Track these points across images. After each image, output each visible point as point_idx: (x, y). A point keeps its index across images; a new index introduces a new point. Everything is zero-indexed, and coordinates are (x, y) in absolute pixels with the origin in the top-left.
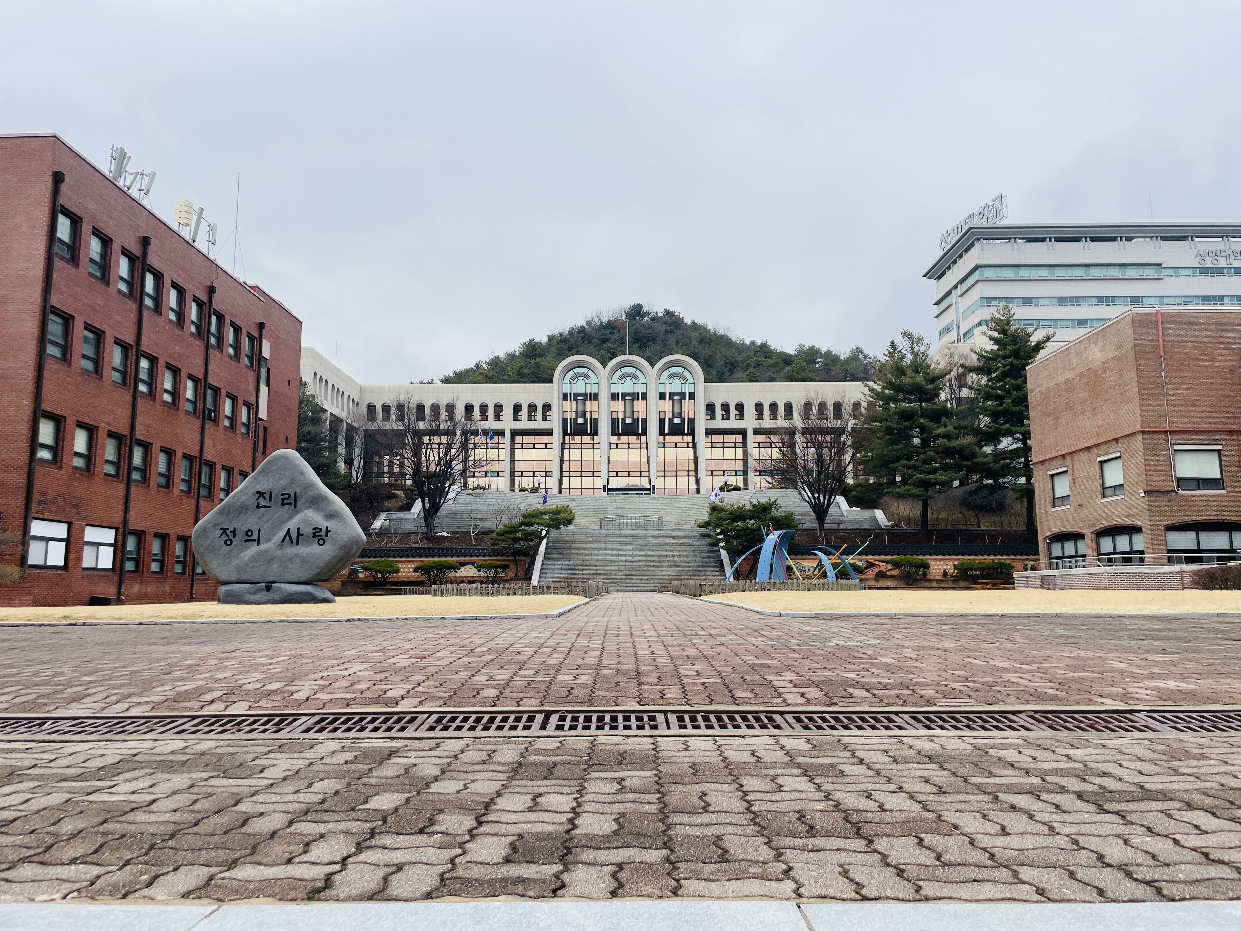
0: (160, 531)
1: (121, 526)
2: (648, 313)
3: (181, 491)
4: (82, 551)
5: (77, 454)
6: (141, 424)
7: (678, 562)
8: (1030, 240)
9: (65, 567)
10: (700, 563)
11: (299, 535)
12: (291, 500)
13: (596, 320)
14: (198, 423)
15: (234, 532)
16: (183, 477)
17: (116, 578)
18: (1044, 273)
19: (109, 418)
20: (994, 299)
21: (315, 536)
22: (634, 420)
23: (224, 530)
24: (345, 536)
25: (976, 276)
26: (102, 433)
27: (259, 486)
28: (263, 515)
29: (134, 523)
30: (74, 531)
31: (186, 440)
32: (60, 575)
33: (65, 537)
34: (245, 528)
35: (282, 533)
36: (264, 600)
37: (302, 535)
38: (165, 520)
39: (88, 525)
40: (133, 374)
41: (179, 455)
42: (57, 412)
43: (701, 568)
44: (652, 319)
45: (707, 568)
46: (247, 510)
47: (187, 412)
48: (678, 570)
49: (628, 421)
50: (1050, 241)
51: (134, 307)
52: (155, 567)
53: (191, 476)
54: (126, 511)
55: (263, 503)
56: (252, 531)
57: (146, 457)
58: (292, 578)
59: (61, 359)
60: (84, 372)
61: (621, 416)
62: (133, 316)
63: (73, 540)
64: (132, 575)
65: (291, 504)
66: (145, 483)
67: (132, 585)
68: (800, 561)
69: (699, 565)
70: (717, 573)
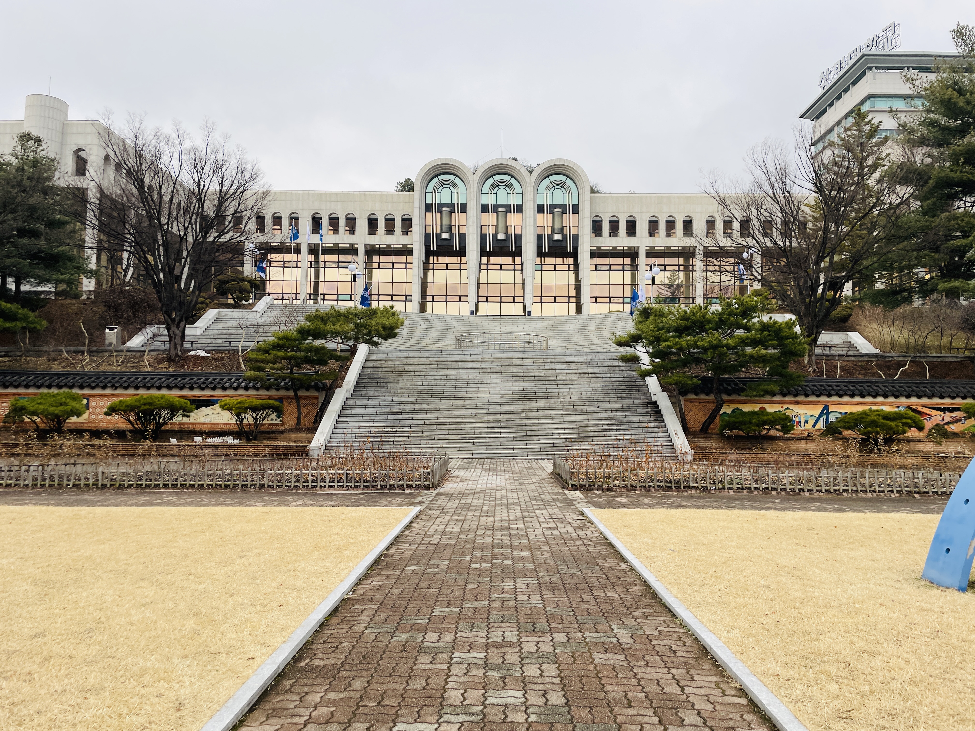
8: (923, 70)
22: (508, 236)
45: (630, 416)
49: (501, 236)
61: (492, 231)
68: (790, 406)
69: (617, 411)
70: (651, 425)
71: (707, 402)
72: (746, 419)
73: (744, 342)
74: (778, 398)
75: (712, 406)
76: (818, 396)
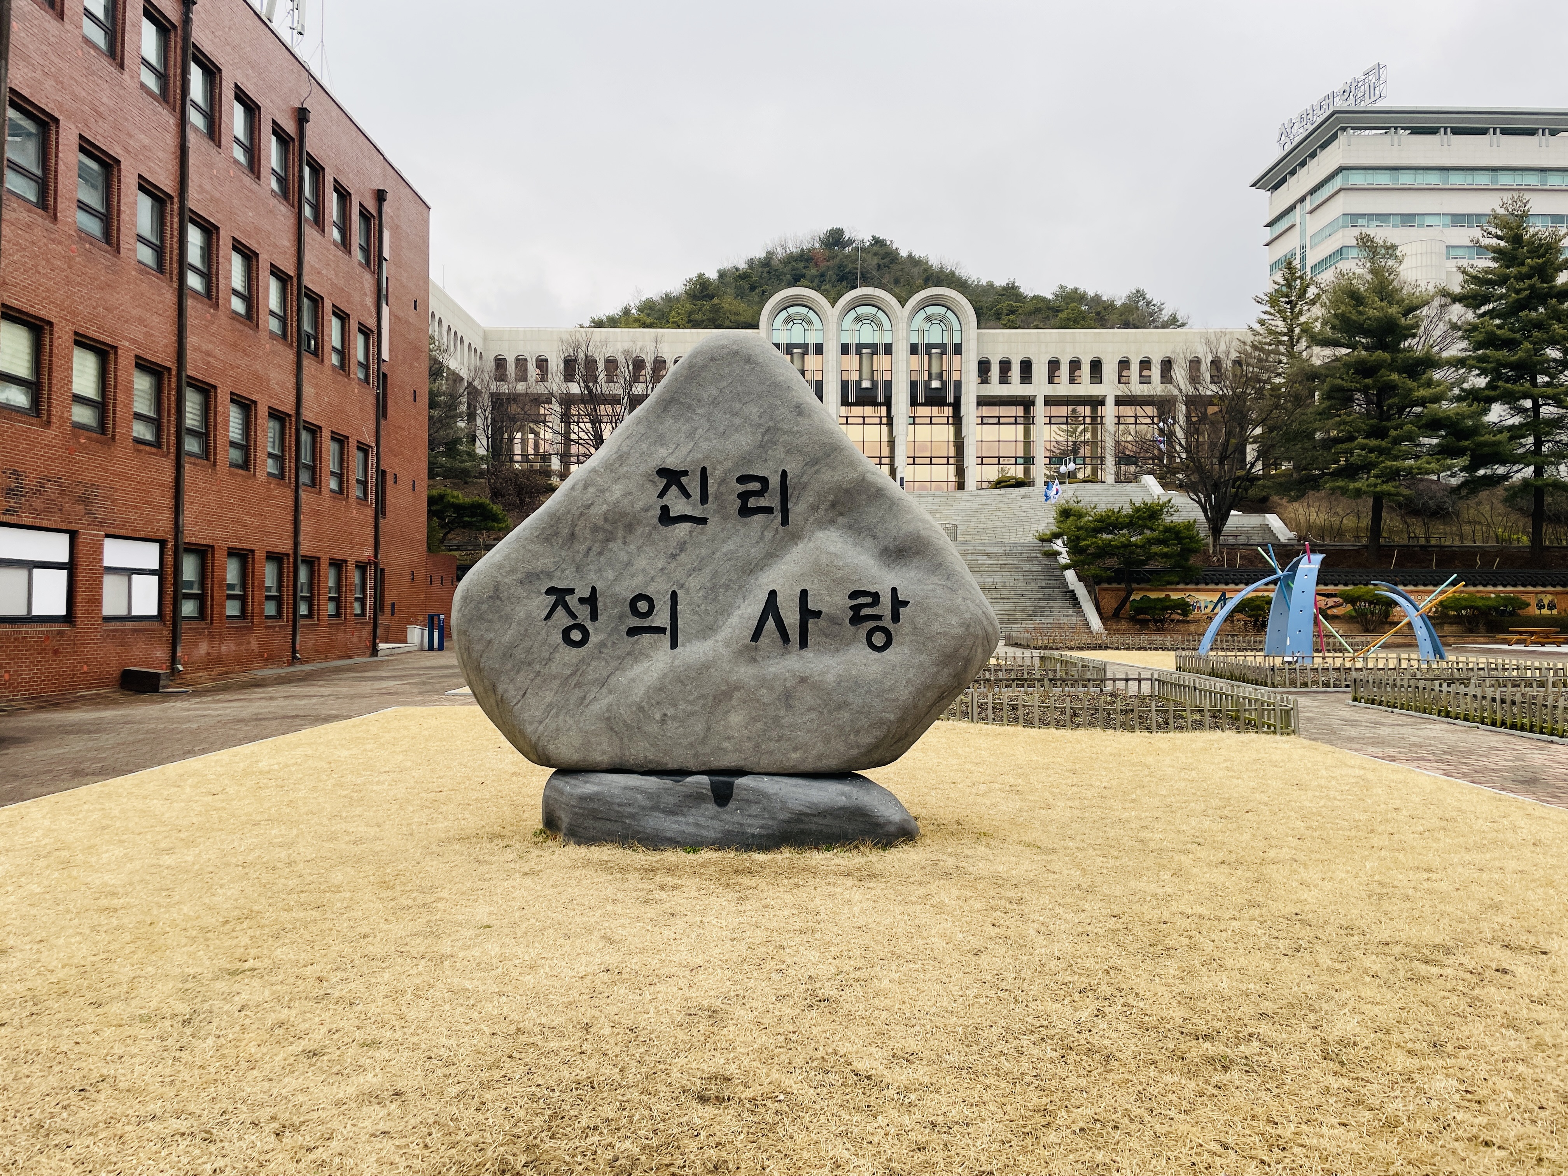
0: (237, 545)
1: (170, 538)
2: (850, 242)
3: (269, 474)
4: (99, 586)
5: (80, 399)
6: (195, 349)
7: (1005, 593)
8: (1415, 131)
9: (69, 618)
10: (1040, 595)
11: (807, 614)
12: (771, 500)
13: (779, 250)
14: (291, 356)
15: (591, 601)
16: (270, 450)
17: (166, 633)
18: (1433, 179)
19: (136, 332)
20: (1362, 215)
21: (857, 619)
22: (874, 383)
23: (560, 595)
24: (954, 620)
25: (1337, 183)
26: (125, 361)
27: (662, 452)
28: (682, 546)
29: (193, 533)
30: (82, 549)
31: (273, 384)
32: (60, 633)
33: (66, 559)
34: (627, 589)
35: (753, 607)
36: (711, 834)
37: (818, 614)
38: (244, 526)
39: (108, 536)
40: (176, 252)
41: (263, 411)
42: (32, 311)
43: (1043, 603)
44: (856, 249)
45: (1052, 604)
46: (630, 528)
47: (272, 334)
48: (1008, 606)
49: (866, 384)
50: (1445, 133)
51: (171, 121)
52: (232, 609)
53: (283, 450)
54: (177, 509)
55: (679, 506)
56: (650, 600)
57: (207, 410)
58: (794, 758)
59: (37, 205)
60: (83, 235)
61: (855, 377)
62: (170, 139)
63: (83, 565)
64: (194, 624)
65: (769, 510)
66: (207, 458)
67: (196, 644)
68: (1192, 594)
69: (1039, 599)
70: (1070, 612)
71: (1119, 590)
72: (1152, 605)
73: (1150, 542)
74: (1181, 586)
75: (1123, 594)
76: (1217, 584)
